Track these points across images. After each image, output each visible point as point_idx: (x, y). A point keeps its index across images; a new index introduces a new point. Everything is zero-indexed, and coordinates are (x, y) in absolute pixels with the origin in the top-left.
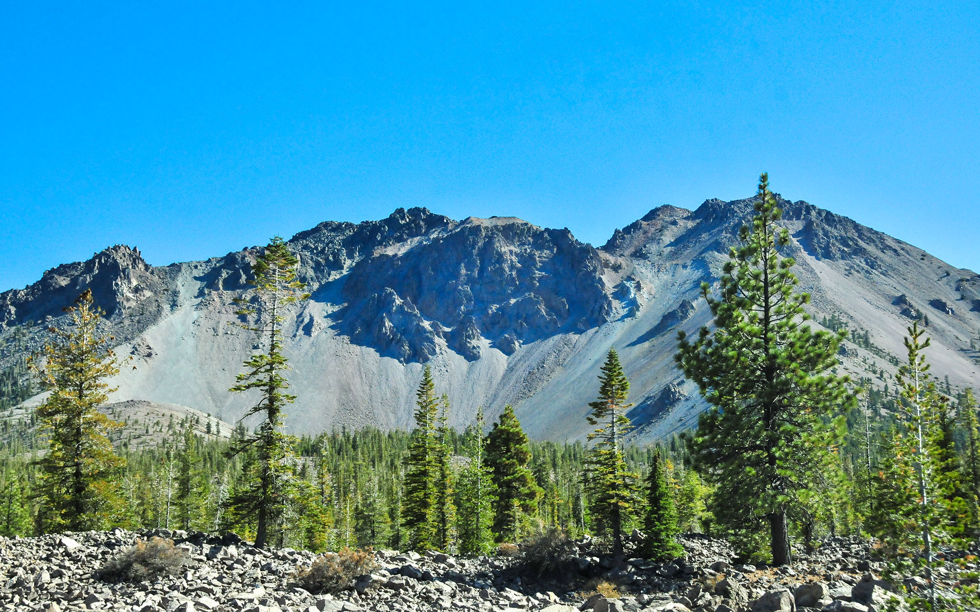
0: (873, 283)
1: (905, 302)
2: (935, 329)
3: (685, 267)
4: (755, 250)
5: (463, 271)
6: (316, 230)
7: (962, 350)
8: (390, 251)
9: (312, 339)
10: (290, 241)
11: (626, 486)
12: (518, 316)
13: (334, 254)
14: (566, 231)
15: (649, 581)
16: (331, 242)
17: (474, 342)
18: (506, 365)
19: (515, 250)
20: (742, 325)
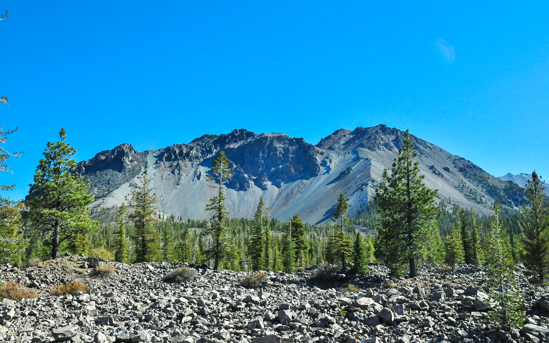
0: (423, 160)
1: (434, 168)
2: (445, 179)
3: (349, 153)
4: (404, 158)
5: (261, 155)
6: (202, 137)
7: (455, 187)
8: (232, 146)
9: (200, 181)
10: (192, 142)
11: (347, 246)
12: (283, 172)
13: (209, 147)
14: (302, 139)
15: (365, 283)
16: (208, 142)
17: (265, 183)
18: (278, 192)
19: (282, 146)
20: (400, 187)
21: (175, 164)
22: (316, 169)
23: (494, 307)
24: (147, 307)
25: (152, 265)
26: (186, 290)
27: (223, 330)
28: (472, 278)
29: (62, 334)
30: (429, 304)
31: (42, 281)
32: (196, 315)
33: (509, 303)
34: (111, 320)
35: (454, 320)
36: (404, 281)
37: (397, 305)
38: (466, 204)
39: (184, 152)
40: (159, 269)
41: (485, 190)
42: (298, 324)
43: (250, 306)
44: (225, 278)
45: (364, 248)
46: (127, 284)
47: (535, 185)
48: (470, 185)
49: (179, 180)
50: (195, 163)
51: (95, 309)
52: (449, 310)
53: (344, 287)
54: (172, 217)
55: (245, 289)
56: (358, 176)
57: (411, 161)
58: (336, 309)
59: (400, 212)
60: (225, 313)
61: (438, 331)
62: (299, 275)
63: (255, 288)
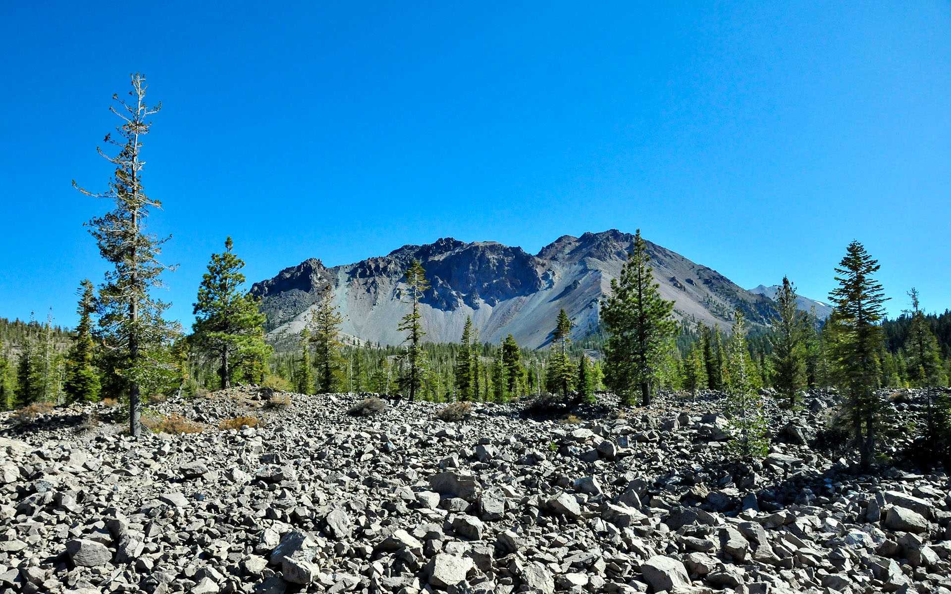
0: (661, 271)
1: (675, 280)
2: (688, 293)
3: (575, 264)
4: (635, 264)
5: (471, 267)
6: (402, 249)
7: (699, 302)
8: (436, 259)
9: (400, 301)
10: (390, 255)
11: (569, 371)
12: (497, 288)
13: (410, 261)
14: (519, 248)
15: (590, 414)
16: (409, 254)
17: (477, 301)
18: (492, 311)
19: (495, 257)
20: (630, 298)
21: (370, 280)
22: (536, 284)
23: (735, 436)
24: (322, 443)
25: (337, 396)
26: (374, 424)
27: (409, 469)
28: (715, 405)
29: (191, 470)
30: (659, 434)
31: (210, 414)
32: (377, 452)
33: (752, 430)
34: (277, 458)
35: (687, 452)
36: (635, 410)
37: (622, 436)
38: (711, 320)
39: (381, 266)
40: (344, 401)
41: (733, 305)
42: (500, 462)
43: (443, 441)
44: (421, 410)
45: (590, 373)
46: (306, 418)
47: (786, 293)
48: (717, 299)
49: (376, 299)
50: (394, 279)
51: (261, 444)
52: (682, 441)
53: (564, 419)
54: (369, 344)
55: (443, 422)
56: (586, 291)
57: (642, 268)
58: (547, 443)
59: (631, 328)
60: (413, 450)
61: (668, 466)
62: (511, 406)
63: (456, 422)
